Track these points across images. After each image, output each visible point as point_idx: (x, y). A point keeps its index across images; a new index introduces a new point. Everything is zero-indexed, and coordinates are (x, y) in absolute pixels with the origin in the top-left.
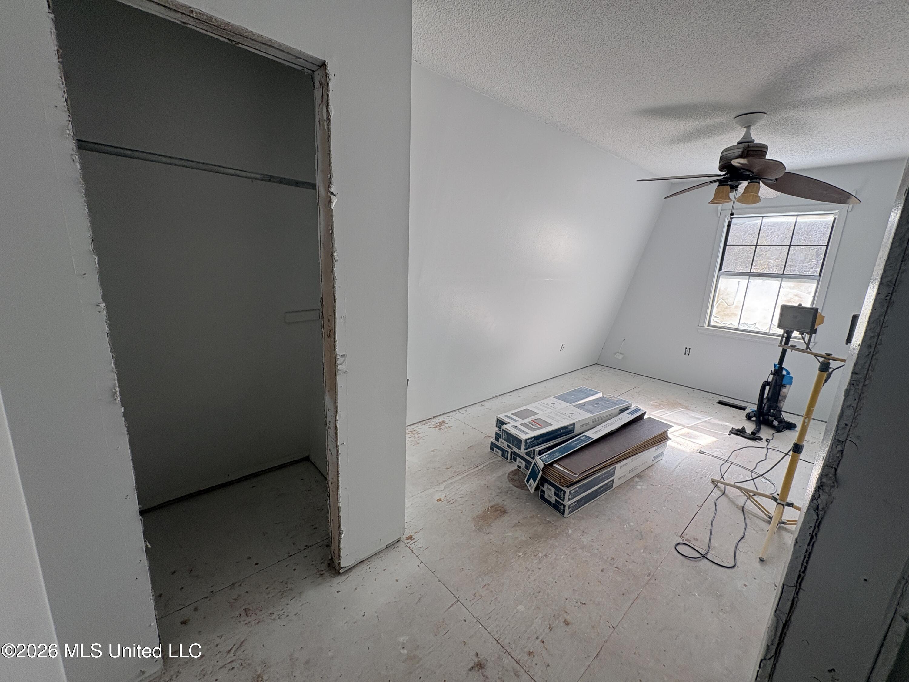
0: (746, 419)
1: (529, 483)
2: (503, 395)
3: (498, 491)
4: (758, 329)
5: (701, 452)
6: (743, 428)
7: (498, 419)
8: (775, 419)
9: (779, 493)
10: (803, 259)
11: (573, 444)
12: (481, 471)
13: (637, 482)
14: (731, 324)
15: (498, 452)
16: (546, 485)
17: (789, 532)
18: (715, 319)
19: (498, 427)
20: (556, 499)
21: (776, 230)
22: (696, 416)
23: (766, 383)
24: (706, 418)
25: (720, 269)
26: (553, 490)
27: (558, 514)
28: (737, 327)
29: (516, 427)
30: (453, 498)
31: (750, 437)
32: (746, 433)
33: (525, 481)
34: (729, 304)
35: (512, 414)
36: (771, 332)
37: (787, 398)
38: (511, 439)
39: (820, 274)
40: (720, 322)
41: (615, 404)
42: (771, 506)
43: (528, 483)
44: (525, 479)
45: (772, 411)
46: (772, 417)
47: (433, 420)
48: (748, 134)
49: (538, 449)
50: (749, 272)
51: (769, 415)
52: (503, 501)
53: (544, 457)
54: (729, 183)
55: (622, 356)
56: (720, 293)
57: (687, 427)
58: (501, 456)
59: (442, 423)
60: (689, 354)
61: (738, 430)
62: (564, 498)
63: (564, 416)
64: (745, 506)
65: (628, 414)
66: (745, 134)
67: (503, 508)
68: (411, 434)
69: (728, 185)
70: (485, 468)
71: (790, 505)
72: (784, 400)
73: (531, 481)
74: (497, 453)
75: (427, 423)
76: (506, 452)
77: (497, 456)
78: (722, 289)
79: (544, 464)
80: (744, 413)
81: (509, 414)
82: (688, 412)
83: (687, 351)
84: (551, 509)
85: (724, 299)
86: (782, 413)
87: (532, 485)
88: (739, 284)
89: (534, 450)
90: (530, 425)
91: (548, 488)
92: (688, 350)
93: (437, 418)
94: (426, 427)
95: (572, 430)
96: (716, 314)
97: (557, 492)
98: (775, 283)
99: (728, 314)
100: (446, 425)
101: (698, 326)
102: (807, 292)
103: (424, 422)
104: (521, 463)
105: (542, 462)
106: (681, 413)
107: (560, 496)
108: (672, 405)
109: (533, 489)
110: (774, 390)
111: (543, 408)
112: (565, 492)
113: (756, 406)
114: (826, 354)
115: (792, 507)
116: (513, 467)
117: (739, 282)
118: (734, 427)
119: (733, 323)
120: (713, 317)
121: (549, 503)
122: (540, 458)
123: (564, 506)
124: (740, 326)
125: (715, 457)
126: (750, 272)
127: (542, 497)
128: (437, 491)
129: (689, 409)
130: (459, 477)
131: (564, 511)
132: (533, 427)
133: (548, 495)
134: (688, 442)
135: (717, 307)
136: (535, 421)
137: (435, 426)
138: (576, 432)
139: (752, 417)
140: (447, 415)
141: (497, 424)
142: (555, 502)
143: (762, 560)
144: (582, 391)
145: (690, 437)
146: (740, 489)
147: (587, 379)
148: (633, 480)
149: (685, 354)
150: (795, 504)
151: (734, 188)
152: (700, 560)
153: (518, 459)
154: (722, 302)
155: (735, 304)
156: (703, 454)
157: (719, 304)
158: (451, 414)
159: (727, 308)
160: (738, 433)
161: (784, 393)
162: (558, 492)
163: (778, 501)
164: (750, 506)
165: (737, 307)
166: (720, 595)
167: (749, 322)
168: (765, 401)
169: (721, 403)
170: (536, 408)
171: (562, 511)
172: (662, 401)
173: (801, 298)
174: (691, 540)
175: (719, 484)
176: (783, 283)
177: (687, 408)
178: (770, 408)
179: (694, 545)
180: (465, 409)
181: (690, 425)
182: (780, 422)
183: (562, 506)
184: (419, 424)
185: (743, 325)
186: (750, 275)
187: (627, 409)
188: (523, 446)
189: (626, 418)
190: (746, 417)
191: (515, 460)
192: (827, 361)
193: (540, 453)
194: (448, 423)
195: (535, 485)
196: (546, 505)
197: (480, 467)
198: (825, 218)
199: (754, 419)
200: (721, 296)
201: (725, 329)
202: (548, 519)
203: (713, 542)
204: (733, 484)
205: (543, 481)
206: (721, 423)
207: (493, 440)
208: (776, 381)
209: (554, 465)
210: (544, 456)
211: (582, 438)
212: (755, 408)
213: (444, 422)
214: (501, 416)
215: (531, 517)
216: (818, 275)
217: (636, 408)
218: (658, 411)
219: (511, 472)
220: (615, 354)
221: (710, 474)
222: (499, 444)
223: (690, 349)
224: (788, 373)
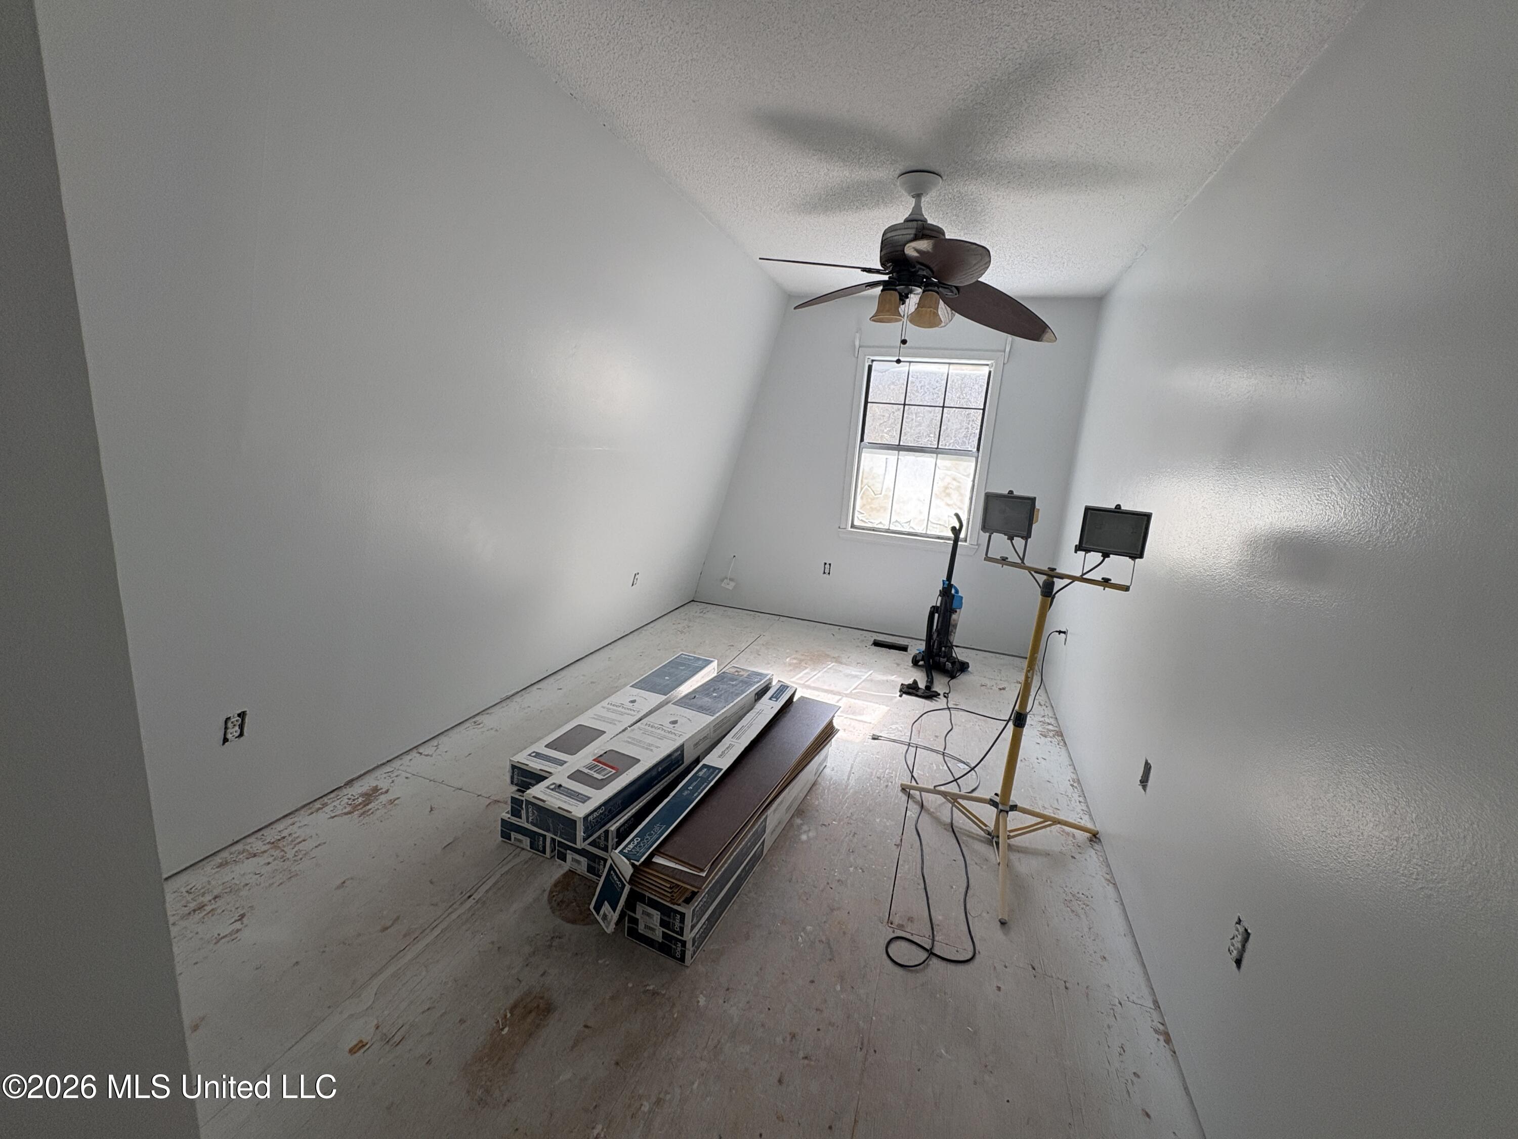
0: (912, 664)
1: (602, 912)
2: (523, 692)
3: (527, 949)
4: (914, 529)
5: (875, 738)
6: (915, 682)
7: (514, 767)
8: (947, 661)
9: (999, 792)
10: (959, 426)
11: (686, 793)
12: (479, 905)
13: (799, 827)
14: (881, 523)
15: (520, 841)
16: (640, 907)
17: (1015, 851)
18: (860, 517)
19: (517, 785)
20: (663, 932)
21: (926, 384)
22: (853, 673)
23: (934, 610)
24: (866, 673)
25: (862, 440)
26: (656, 915)
27: (671, 962)
28: (887, 528)
29: (560, 786)
30: (401, 1022)
31: (926, 694)
32: (919, 688)
33: (592, 907)
34: (876, 493)
35: (546, 746)
36: (929, 532)
37: (958, 627)
38: (550, 821)
39: (978, 449)
40: (867, 521)
41: (747, 683)
42: (988, 814)
43: (598, 913)
44: (590, 904)
45: (943, 649)
46: (944, 657)
47: (345, 791)
48: (917, 208)
49: (613, 827)
50: (897, 444)
51: (940, 656)
52: (542, 975)
53: (631, 846)
54: (897, 288)
55: (732, 584)
56: (864, 476)
57: (847, 695)
58: (529, 848)
59: (370, 796)
60: (829, 573)
61: (909, 686)
62: (682, 929)
63: (659, 731)
64: (953, 822)
65: (770, 699)
66: (913, 208)
67: (542, 998)
68: (272, 852)
69: (896, 290)
70: (491, 893)
71: (1014, 808)
72: (954, 631)
73: (606, 907)
74: (518, 844)
75: (325, 805)
76: (541, 839)
77: (519, 850)
78: (867, 469)
79: (633, 865)
80: (907, 658)
81: (540, 748)
82: (841, 668)
83: (827, 569)
84: (654, 953)
85: (869, 485)
86: (954, 647)
87: (609, 917)
88: (886, 463)
89: (607, 832)
90: (591, 772)
91: (644, 912)
92: (827, 566)
93: (357, 785)
94: (322, 816)
95: (678, 761)
96: (861, 508)
97: (665, 918)
98: (928, 460)
99: (876, 508)
100: (383, 799)
101: (839, 528)
102: (966, 474)
103: (318, 805)
104: (578, 862)
105: (628, 862)
106: (832, 671)
107: (674, 925)
108: (817, 659)
109: (612, 926)
110: (943, 618)
111: (613, 716)
112: (683, 915)
113: (924, 643)
114: (1049, 568)
115: (1016, 810)
116: (557, 871)
117: (887, 459)
118: (904, 683)
119: (880, 521)
120: (856, 514)
121: (650, 942)
122: (621, 852)
123: (684, 943)
124: (891, 525)
125: (894, 741)
126: (899, 445)
127: (634, 933)
128: (351, 1016)
129: (841, 663)
130: (420, 946)
131: (683, 953)
132: (600, 777)
133: (646, 927)
134: (854, 723)
135: (862, 498)
136: (601, 759)
137: (348, 809)
138: (688, 760)
139: (919, 661)
140: (388, 768)
141: (512, 777)
142: (663, 938)
143: (1003, 923)
144: (682, 664)
145: (854, 713)
146: (944, 794)
147: (682, 632)
148: (792, 825)
149: (824, 573)
150: (1019, 805)
151: (903, 298)
152: (928, 965)
153: (570, 855)
154: (867, 489)
155: (883, 493)
156: (877, 739)
157: (864, 493)
158: (396, 764)
159: (873, 499)
160: (911, 691)
161: (954, 620)
162: (669, 916)
163: (1000, 807)
164: (960, 820)
165: (886, 496)
166: (975, 1033)
167: (903, 520)
168: (935, 636)
169: (877, 644)
170: (599, 718)
171: (678, 955)
172: (803, 655)
173: (959, 482)
174: (904, 923)
175: (912, 792)
176: (939, 461)
177: (838, 660)
178: (940, 645)
179: (912, 934)
180: (435, 742)
181: (848, 692)
182: (953, 663)
183: (679, 945)
184: (302, 812)
185: (894, 524)
186: (899, 448)
187: (766, 689)
188: (580, 833)
189: (768, 708)
190: (912, 663)
191: (564, 858)
192: (1050, 579)
193: (622, 835)
194: (387, 792)
195: (615, 916)
196: (643, 948)
197: (476, 896)
198: (979, 370)
199: (921, 663)
200: (865, 481)
201: (873, 530)
202: (651, 988)
203: (938, 917)
204: (932, 788)
205: (634, 898)
206: (885, 678)
207: (507, 816)
208: (946, 604)
209: (654, 860)
210: (629, 843)
211: (701, 774)
212: (922, 646)
213: (376, 789)
214: (522, 758)
215: (612, 998)
216: (975, 450)
217: (780, 684)
218: (801, 675)
219: (556, 885)
220: (722, 580)
221: (896, 776)
222: (523, 823)
223: (830, 564)
224: (957, 592)
